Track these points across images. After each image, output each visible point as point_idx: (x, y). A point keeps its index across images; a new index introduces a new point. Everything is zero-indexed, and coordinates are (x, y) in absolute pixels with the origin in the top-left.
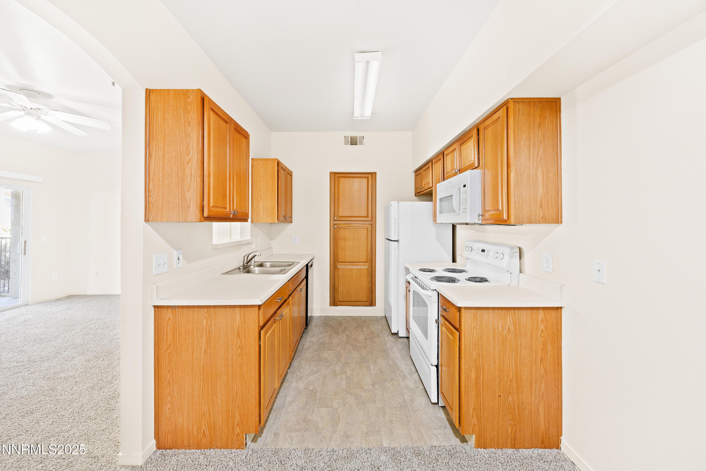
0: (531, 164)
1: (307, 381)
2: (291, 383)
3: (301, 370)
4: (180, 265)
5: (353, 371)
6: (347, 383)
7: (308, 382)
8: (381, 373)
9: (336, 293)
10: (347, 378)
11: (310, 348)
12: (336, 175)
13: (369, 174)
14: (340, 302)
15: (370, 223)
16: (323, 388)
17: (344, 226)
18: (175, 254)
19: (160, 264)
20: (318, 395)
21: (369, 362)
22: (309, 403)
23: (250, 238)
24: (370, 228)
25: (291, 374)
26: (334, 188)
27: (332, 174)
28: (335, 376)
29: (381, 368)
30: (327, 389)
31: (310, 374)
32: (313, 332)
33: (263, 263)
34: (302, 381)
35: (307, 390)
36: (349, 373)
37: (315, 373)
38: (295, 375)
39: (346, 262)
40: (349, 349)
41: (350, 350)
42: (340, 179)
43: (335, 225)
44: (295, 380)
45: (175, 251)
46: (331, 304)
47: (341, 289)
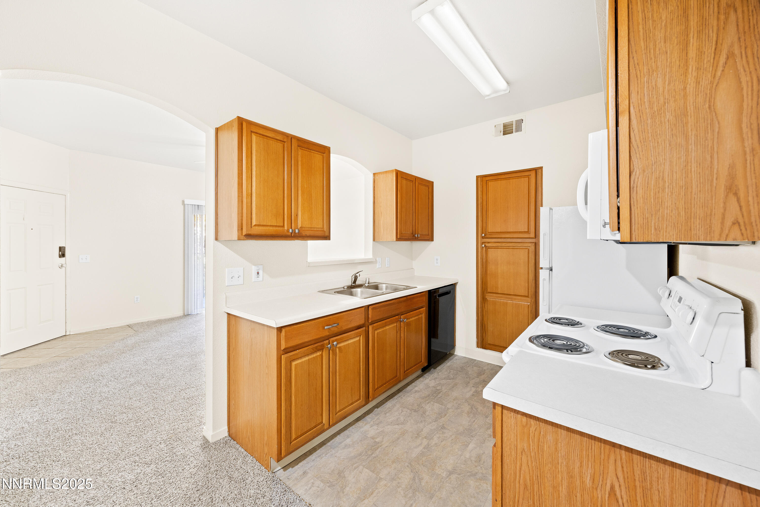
0: (691, 80)
1: (382, 429)
2: (366, 424)
3: (388, 415)
4: (260, 278)
5: (442, 442)
6: (421, 453)
7: (382, 431)
8: (476, 461)
9: (485, 332)
10: (427, 447)
11: (419, 392)
12: (484, 178)
13: (530, 170)
14: (490, 344)
15: (534, 240)
16: (390, 446)
17: (494, 246)
18: (254, 269)
19: (233, 276)
20: (377, 452)
21: (472, 438)
22: (361, 456)
23: (372, 257)
24: (533, 248)
25: (374, 415)
26: (481, 196)
27: (479, 178)
28: (416, 437)
29: (483, 454)
30: (393, 449)
31: (392, 423)
32: (440, 374)
33: (379, 285)
34: (378, 427)
35: (372, 440)
36: (435, 440)
37: (397, 424)
38: (377, 418)
39: (498, 293)
40: (462, 410)
41: (463, 412)
42: (489, 183)
43: (482, 243)
44: (372, 423)
45: (253, 266)
46: (479, 344)
47: (490, 327)
